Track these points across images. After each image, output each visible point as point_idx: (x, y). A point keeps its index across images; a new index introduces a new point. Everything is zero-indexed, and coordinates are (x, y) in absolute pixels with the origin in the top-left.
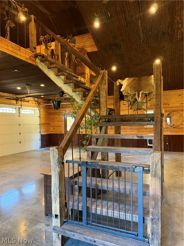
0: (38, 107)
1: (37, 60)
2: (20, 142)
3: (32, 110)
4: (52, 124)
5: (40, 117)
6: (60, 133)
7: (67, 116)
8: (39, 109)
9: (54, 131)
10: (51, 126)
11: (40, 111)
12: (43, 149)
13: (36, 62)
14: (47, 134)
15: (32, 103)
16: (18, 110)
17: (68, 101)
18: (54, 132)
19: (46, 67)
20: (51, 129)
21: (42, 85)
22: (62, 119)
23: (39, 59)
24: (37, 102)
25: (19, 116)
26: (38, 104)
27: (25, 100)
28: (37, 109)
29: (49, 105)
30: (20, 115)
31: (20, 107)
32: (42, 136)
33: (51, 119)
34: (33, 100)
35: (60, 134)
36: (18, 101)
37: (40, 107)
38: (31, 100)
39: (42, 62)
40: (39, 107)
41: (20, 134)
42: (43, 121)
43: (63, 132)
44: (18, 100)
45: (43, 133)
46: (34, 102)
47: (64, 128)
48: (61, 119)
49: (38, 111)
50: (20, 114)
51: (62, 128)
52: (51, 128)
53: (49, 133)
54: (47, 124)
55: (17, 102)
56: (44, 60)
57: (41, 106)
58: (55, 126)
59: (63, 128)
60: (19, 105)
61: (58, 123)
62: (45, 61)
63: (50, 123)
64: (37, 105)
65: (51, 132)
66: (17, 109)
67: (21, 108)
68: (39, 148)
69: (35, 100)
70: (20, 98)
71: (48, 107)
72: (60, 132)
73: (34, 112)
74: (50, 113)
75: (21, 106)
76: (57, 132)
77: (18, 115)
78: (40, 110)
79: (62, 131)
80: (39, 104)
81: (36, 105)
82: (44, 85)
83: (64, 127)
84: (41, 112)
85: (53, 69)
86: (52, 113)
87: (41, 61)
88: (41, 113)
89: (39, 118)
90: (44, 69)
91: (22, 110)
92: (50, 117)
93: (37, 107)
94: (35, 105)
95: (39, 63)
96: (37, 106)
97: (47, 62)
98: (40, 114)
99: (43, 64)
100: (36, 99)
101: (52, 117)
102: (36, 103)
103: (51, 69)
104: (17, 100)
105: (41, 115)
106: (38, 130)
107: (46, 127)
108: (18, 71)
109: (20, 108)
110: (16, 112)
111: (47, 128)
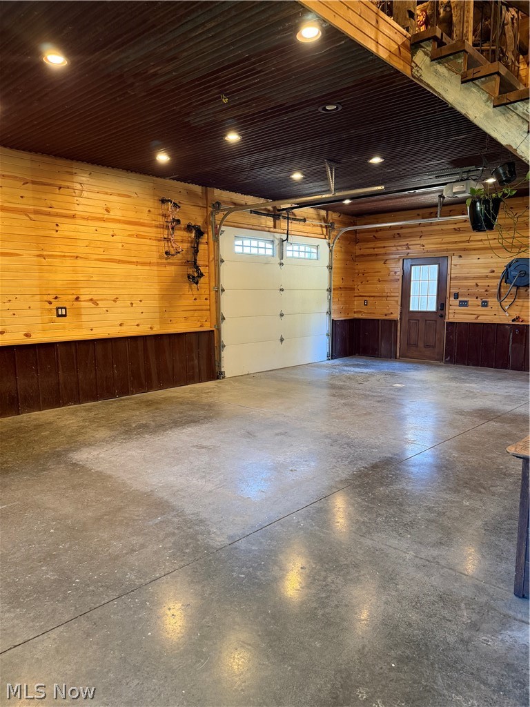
0: (327, 237)
1: (421, 58)
2: (282, 340)
3: (311, 246)
4: (360, 289)
5: (330, 267)
6: (384, 317)
7: (411, 265)
8: (329, 244)
9: (366, 311)
10: (356, 295)
11: (331, 251)
12: (336, 362)
13: (413, 64)
14: (345, 320)
15: (314, 226)
16: (278, 247)
17: (418, 215)
18: (364, 313)
19: (457, 79)
20: (357, 304)
21: (376, 160)
22: (395, 273)
23: (426, 54)
24: (325, 223)
25: (281, 264)
26: (326, 227)
27: (295, 215)
28: (323, 243)
29: (355, 231)
30: (282, 261)
31: (284, 237)
32: (334, 323)
33: (358, 273)
34: (315, 217)
35: (384, 320)
36: (279, 219)
37: (331, 237)
38: (309, 215)
39: (439, 63)
40: (330, 239)
41: (282, 315)
42: (337, 282)
43: (396, 315)
44: (279, 215)
45: (336, 317)
46: (318, 223)
47: (400, 303)
48: (392, 273)
49: (327, 249)
50: (282, 258)
51: (393, 303)
52: (355, 303)
53: (352, 318)
54: (346, 289)
55: (277, 222)
56: (450, 52)
57: (334, 233)
58: (370, 296)
59: (397, 302)
60: (280, 231)
61: (379, 286)
62: (451, 57)
63: (356, 287)
64: (324, 230)
65: (355, 312)
66: (277, 242)
67: (287, 239)
68: (326, 358)
69: (319, 215)
70: (285, 212)
71: (351, 236)
72: (386, 315)
73: (317, 253)
74: (356, 257)
75: (288, 234)
76: (374, 313)
77: (279, 262)
78: (331, 245)
79: (391, 311)
80: (329, 227)
81: (322, 231)
82: (382, 158)
83: (399, 299)
84: (333, 253)
85: (483, 83)
86: (363, 256)
87: (436, 58)
88: (334, 257)
89: (327, 271)
90: (447, 85)
91: (290, 248)
92: (356, 267)
93: (323, 237)
94: (319, 230)
95: (427, 67)
96: (325, 233)
97: (459, 57)
98: (331, 260)
99: (441, 69)
100: (323, 213)
101: (361, 266)
102: (321, 226)
103: (477, 82)
104: (276, 215)
105: (333, 262)
106: (325, 308)
107: (343, 299)
108: (337, 108)
109: (283, 241)
110: (273, 253)
111: (346, 303)
